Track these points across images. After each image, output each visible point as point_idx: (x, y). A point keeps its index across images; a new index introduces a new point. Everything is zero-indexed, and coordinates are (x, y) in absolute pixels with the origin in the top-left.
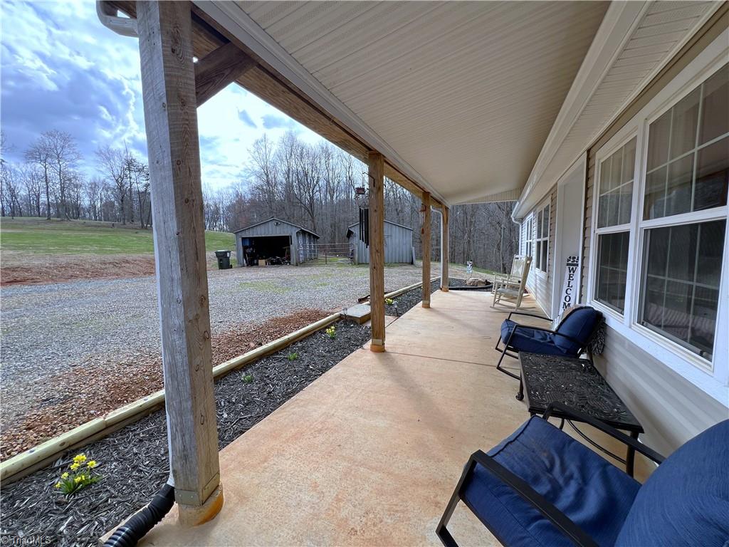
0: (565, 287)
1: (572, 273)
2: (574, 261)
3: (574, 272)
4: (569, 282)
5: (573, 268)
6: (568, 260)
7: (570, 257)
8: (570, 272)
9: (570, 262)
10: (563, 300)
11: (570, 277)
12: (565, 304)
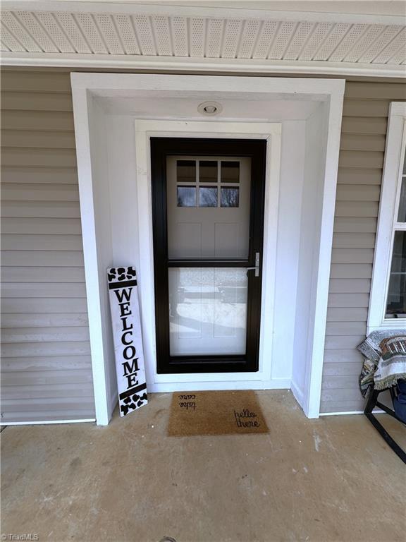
0: (118, 334)
1: (124, 300)
2: (123, 277)
3: (128, 298)
4: (124, 320)
5: (124, 292)
6: (111, 277)
7: (113, 271)
8: (120, 300)
9: (114, 281)
10: (120, 360)
11: (123, 310)
12: (126, 365)
